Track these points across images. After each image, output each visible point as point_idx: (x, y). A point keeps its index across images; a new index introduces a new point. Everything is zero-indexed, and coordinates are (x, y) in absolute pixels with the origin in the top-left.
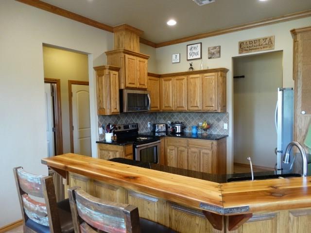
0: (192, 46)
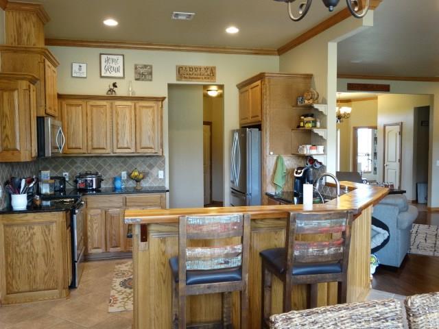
0: (109, 56)
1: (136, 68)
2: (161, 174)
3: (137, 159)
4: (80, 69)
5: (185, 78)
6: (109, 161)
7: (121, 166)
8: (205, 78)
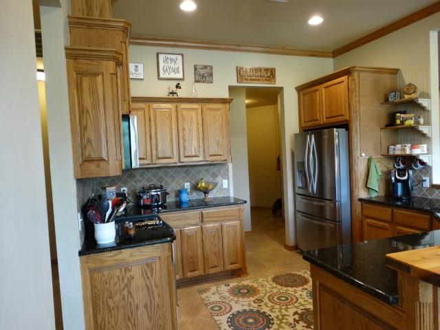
0: (167, 56)
1: (195, 69)
2: (225, 182)
3: (201, 168)
4: (136, 70)
5: (246, 79)
6: (171, 172)
7: (184, 177)
8: (266, 80)
